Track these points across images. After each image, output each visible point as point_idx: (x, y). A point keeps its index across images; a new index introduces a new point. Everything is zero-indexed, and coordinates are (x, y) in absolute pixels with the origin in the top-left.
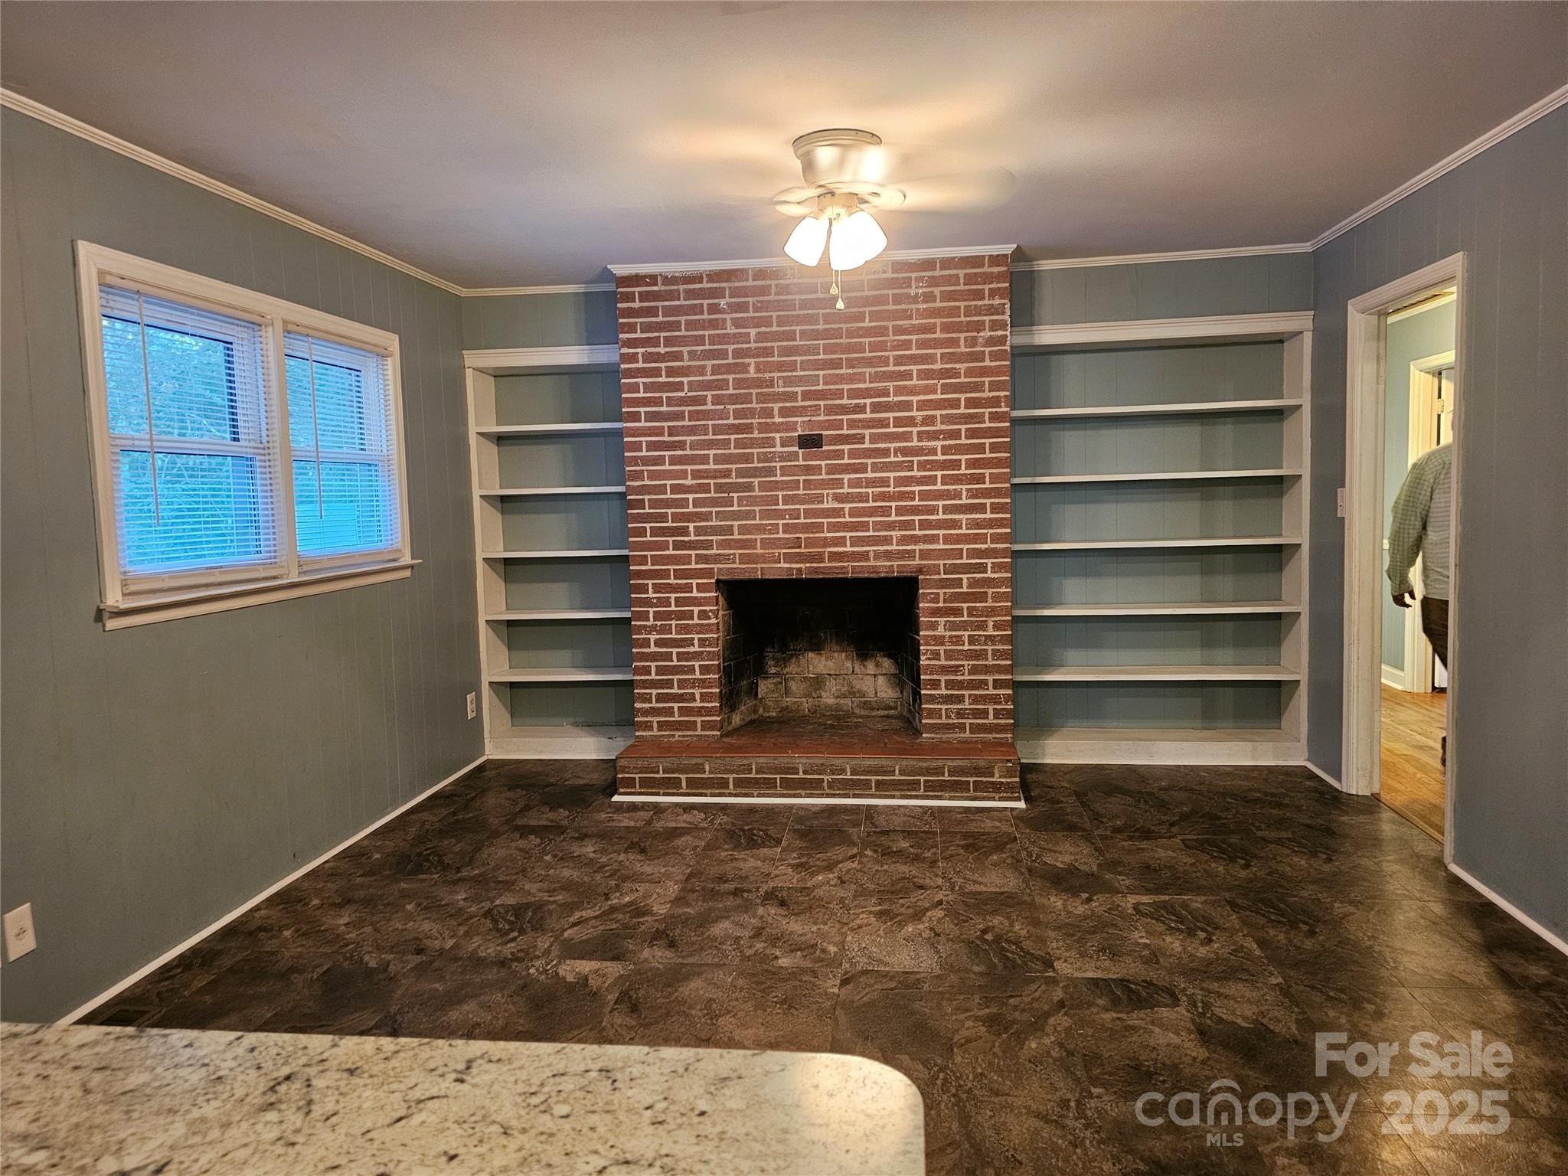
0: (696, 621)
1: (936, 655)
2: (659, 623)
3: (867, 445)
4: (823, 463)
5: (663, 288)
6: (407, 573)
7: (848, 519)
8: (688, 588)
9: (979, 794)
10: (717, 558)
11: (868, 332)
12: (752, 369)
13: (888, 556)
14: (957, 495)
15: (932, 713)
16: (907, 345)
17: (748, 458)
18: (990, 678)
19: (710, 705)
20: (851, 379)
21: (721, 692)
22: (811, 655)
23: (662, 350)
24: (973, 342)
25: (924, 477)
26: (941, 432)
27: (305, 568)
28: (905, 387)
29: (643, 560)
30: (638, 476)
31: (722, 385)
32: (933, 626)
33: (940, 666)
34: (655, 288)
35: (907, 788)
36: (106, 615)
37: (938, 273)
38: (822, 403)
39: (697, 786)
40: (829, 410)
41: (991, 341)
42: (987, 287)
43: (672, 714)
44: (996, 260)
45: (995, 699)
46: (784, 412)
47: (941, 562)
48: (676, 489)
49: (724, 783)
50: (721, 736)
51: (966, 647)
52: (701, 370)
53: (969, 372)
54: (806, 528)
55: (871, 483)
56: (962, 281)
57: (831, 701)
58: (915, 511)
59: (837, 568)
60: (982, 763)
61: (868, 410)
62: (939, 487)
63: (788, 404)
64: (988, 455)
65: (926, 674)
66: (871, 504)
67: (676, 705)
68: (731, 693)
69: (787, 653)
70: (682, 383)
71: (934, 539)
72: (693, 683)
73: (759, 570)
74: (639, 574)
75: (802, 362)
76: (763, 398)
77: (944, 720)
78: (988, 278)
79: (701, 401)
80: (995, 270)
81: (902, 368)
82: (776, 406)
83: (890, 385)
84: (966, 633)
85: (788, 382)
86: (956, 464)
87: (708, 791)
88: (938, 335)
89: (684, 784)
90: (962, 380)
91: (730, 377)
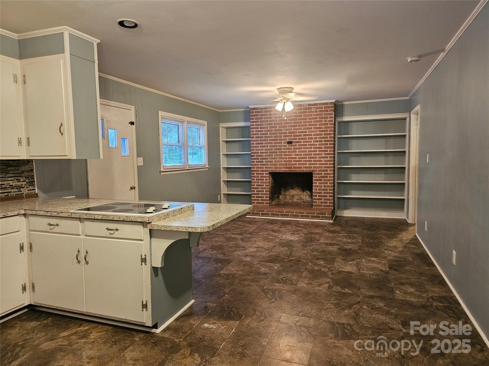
0: (265, 181)
1: (316, 190)
2: (257, 181)
3: (302, 143)
4: (292, 147)
5: (260, 110)
6: (207, 169)
7: (298, 159)
8: (263, 174)
9: (323, 219)
10: (269, 168)
11: (303, 119)
12: (278, 127)
13: (306, 167)
14: (322, 154)
15: (315, 202)
16: (311, 122)
17: (276, 146)
18: (328, 195)
19: (267, 199)
20: (299, 129)
21: (270, 196)
22: (291, 190)
23: (259, 123)
24: (326, 121)
25: (314, 150)
26: (318, 141)
27: (190, 167)
28: (310, 131)
29: (254, 168)
30: (253, 150)
31: (272, 131)
32: (316, 183)
33: (317, 192)
34: (258, 110)
35: (307, 217)
36: (161, 172)
37: (318, 106)
38: (292, 134)
39: (263, 215)
40: (294, 136)
41: (330, 121)
42: (329, 109)
43: (259, 201)
44: (331, 103)
45: (329, 200)
46: (284, 136)
47: (318, 169)
48: (261, 153)
49: (269, 214)
50: (270, 206)
51: (323, 188)
52: (267, 128)
53: (325, 128)
54: (289, 161)
55: (303, 152)
56: (323, 108)
57: (296, 201)
58: (312, 158)
59: (295, 170)
60: (323, 212)
61: (302, 136)
62: (318, 153)
63: (285, 135)
64: (329, 146)
65: (314, 194)
66: (303, 156)
67: (260, 199)
68: (272, 197)
69: (286, 189)
70: (263, 130)
71: (316, 164)
72: (264, 194)
73: (278, 170)
74: (253, 171)
75: (288, 126)
76: (280, 133)
77: (318, 204)
78: (329, 107)
79: (267, 134)
80: (331, 105)
81: (310, 127)
82: (283, 135)
83: (307, 130)
84: (323, 185)
85: (285, 130)
86: (321, 148)
87: (265, 216)
88: (318, 120)
89: (260, 214)
90: (323, 129)
91: (273, 129)
